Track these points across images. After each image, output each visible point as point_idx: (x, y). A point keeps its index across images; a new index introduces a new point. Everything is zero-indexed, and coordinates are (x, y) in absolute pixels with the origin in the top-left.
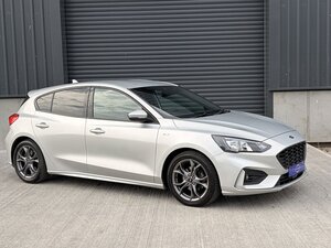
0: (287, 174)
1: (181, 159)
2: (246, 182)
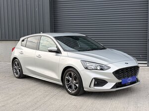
0: (121, 83)
1: (69, 71)
2: (95, 85)
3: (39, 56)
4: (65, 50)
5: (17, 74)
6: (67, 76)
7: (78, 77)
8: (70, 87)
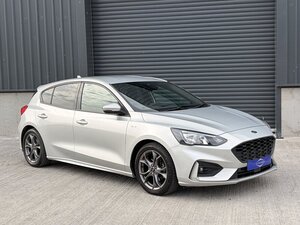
1: (146, 150)
2: (200, 174)
3: (83, 123)
4: (136, 110)
5: (33, 158)
6: (144, 159)
7: (166, 160)
8: (150, 180)
